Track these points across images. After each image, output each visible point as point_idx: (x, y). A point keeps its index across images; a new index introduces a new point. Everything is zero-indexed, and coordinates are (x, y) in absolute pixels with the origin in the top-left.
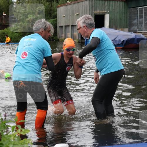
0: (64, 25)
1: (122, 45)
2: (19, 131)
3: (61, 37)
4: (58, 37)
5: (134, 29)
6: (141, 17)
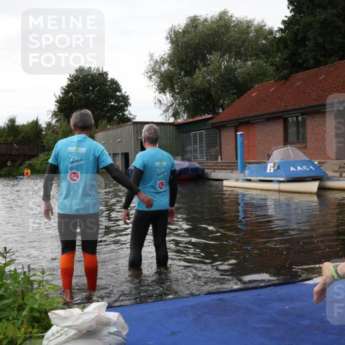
5: (188, 157)
6: (195, 143)
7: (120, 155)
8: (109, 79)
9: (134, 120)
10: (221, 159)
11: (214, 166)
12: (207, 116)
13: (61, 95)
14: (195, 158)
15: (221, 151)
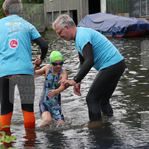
0: (53, 11)
1: (123, 33)
3: (49, 25)
5: (136, 13)
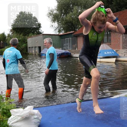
0: (31, 47)
2: (9, 100)
4: (28, 52)
5: (64, 48)
6: (67, 43)
7: (37, 47)
8: (33, 17)
9: (43, 33)
10: (77, 49)
11: (74, 52)
12: (72, 32)
13: (14, 23)
14: (67, 49)
15: (77, 46)
